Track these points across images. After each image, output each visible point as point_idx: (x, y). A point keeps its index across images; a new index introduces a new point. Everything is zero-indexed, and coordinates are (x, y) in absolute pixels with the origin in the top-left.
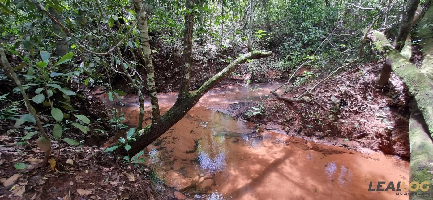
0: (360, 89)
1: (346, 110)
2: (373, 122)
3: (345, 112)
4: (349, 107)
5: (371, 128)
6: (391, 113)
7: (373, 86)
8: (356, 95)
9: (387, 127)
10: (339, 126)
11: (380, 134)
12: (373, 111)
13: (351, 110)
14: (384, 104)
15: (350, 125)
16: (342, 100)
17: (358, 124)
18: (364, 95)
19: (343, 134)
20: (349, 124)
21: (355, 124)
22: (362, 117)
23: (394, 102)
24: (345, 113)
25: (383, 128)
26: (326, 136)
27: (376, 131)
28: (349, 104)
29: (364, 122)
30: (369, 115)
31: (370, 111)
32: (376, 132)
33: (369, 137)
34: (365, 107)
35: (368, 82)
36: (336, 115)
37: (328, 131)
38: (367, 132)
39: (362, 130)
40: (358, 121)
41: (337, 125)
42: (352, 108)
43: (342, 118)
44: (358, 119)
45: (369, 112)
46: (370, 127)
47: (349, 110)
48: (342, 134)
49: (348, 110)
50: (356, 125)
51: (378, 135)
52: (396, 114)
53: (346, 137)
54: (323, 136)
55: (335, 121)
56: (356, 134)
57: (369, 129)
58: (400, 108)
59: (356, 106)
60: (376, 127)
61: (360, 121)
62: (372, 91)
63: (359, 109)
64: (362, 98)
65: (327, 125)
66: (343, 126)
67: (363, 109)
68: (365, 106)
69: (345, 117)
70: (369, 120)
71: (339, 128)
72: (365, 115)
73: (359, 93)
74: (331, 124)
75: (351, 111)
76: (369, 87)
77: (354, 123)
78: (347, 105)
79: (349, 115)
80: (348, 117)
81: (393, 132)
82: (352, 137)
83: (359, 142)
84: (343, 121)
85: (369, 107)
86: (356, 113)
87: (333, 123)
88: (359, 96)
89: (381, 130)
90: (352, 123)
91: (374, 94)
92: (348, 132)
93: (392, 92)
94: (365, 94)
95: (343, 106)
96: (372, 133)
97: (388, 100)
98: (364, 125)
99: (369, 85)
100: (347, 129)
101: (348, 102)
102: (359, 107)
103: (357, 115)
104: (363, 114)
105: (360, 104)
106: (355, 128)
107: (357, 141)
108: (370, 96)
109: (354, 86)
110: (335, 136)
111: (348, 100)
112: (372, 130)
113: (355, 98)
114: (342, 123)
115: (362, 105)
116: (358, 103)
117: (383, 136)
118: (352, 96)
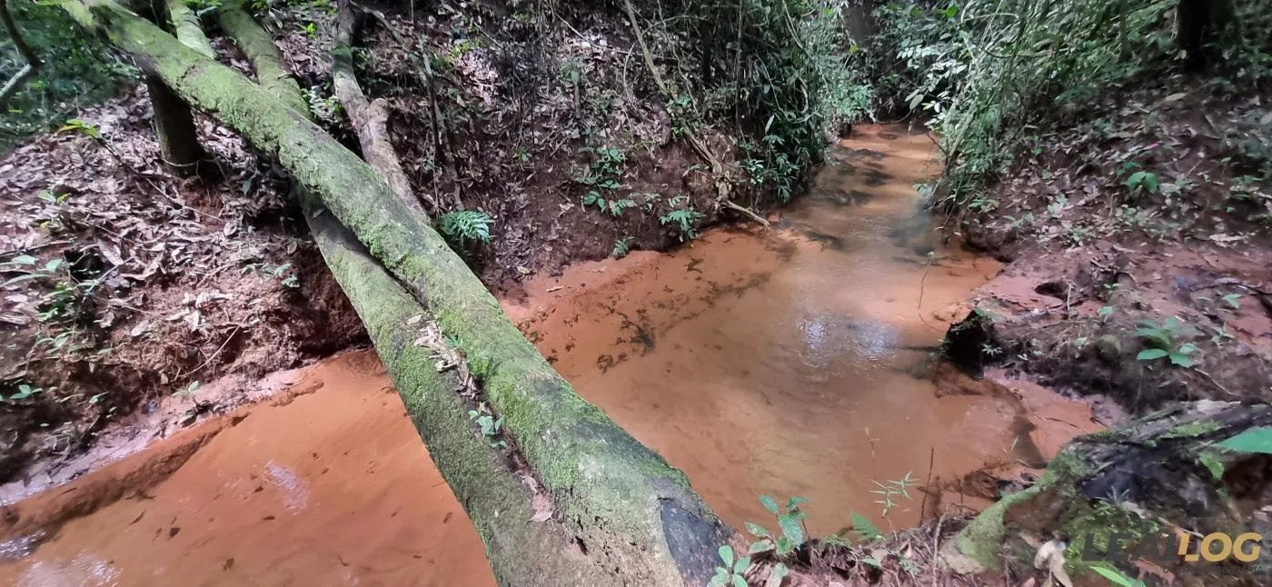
0: (122, 192)
1: (120, 288)
2: (239, 289)
3: (120, 296)
4: (123, 269)
5: (246, 308)
6: (271, 241)
7: (164, 170)
8: (120, 218)
9: (283, 282)
10: (133, 358)
11: (278, 312)
12: (218, 254)
13: (137, 277)
14: (235, 222)
15: (172, 331)
16: (70, 256)
17: (196, 314)
18: (154, 210)
19: (170, 377)
20: (166, 329)
21: (186, 318)
22: (194, 287)
23: (256, 207)
24: (121, 302)
25: (275, 291)
26: (102, 424)
27: (263, 309)
28: (117, 262)
29: (213, 300)
30: (214, 272)
31: (208, 257)
32: (264, 313)
33: (257, 336)
34: (185, 250)
35: (137, 159)
36: (87, 319)
37: (94, 400)
38: (243, 326)
39: (221, 327)
40: (191, 305)
41: (123, 357)
42: (140, 271)
43: (119, 322)
44: (186, 301)
45: (206, 262)
46: (240, 308)
47: (131, 280)
48: (164, 379)
49: (125, 283)
50: (194, 320)
51: (277, 317)
52: (283, 239)
53: (187, 380)
54: (88, 432)
55: (99, 346)
56: (213, 351)
57: (241, 312)
58: (282, 219)
59: (149, 257)
60: (254, 297)
61: (198, 304)
62: (174, 188)
63: (165, 263)
64: (153, 222)
65: (73, 378)
66: (148, 351)
67: (182, 258)
68: (182, 246)
69: (132, 312)
70: (222, 287)
71: (137, 362)
72: (200, 276)
73: (128, 207)
74: (92, 368)
75: (141, 284)
76: (155, 178)
77: (181, 319)
78: (111, 265)
79: (145, 299)
80: (145, 307)
81: (306, 292)
82: (205, 368)
83: (240, 370)
84: (136, 332)
85: (195, 246)
86: (166, 280)
87: (92, 359)
88: (136, 219)
89: (274, 300)
90: (175, 321)
91: (186, 198)
92: (180, 360)
93: (234, 178)
94: (153, 206)
95: (96, 276)
96: (257, 320)
97: (237, 203)
98: (220, 309)
99: (150, 172)
100: (170, 350)
101: (107, 253)
102: (160, 257)
103: (172, 289)
104: (193, 274)
105: (160, 247)
106: (197, 333)
107: (232, 369)
108: (178, 207)
109: (94, 186)
110: (144, 402)
111: (100, 244)
112: (250, 312)
113: (125, 232)
114: (136, 339)
115: (168, 247)
116: (150, 246)
117: (289, 314)
118: (109, 225)
